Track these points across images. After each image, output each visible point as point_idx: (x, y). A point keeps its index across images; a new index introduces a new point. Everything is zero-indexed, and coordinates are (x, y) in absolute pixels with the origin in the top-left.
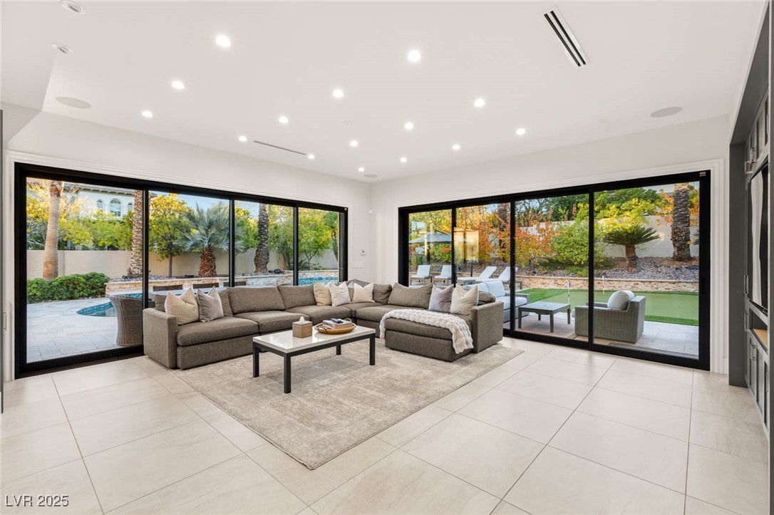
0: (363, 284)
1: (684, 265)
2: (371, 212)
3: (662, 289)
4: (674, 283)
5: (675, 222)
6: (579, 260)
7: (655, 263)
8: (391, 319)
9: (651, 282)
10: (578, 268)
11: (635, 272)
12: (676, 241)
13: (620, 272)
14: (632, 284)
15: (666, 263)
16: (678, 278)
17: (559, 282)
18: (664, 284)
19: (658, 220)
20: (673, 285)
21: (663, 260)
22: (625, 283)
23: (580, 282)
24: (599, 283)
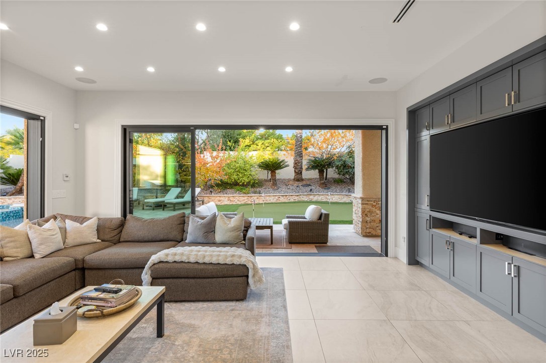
0: (82, 220)
1: (300, 184)
2: (76, 126)
3: (292, 200)
4: (298, 196)
5: (296, 156)
6: (243, 181)
7: (286, 183)
8: (161, 265)
9: (286, 196)
10: (241, 187)
11: (276, 189)
12: (296, 168)
13: (267, 190)
14: (277, 197)
15: (291, 183)
16: (299, 192)
17: (232, 199)
18: (293, 197)
19: (284, 155)
20: (297, 197)
21: (289, 180)
22: (273, 197)
23: (246, 198)
24: (258, 198)
